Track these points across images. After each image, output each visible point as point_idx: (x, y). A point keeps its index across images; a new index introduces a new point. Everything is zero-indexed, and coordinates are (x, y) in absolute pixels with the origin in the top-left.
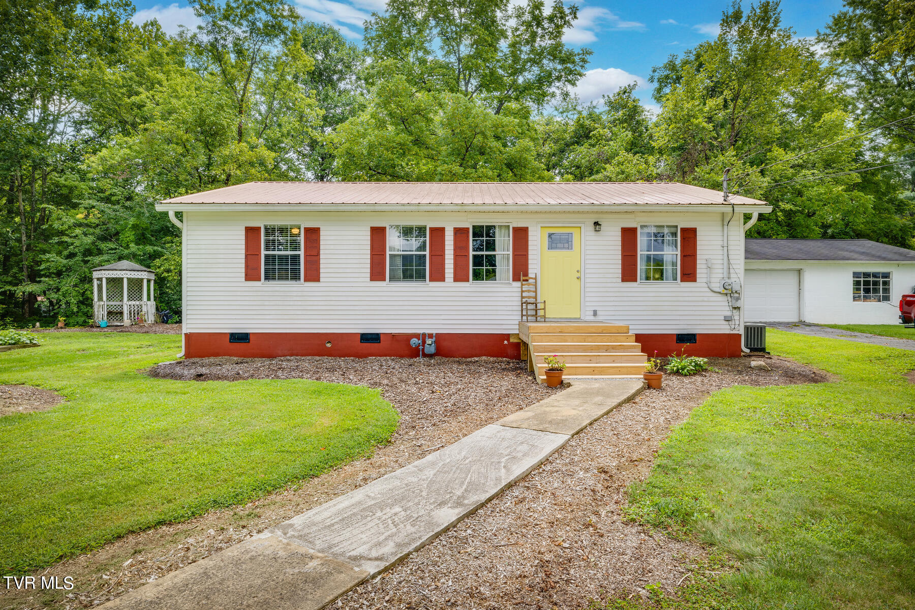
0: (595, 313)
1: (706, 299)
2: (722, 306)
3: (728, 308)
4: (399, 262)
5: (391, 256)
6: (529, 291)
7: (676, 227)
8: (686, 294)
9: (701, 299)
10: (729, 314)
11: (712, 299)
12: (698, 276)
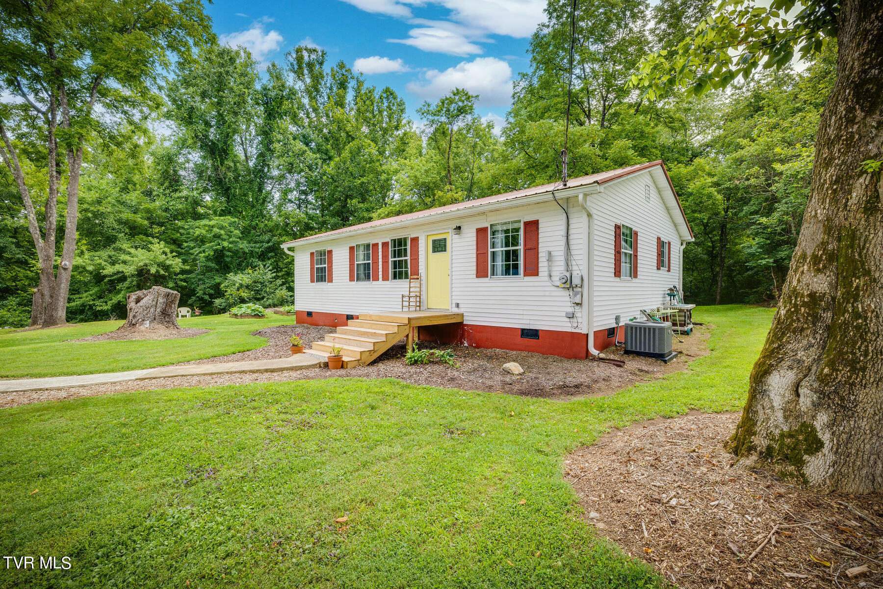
0: (458, 305)
1: (547, 294)
2: (563, 301)
3: (569, 304)
4: (362, 268)
5: (357, 264)
6: (415, 287)
7: (520, 221)
8: (529, 289)
9: (542, 293)
10: (571, 310)
11: (553, 294)
12: (540, 270)
